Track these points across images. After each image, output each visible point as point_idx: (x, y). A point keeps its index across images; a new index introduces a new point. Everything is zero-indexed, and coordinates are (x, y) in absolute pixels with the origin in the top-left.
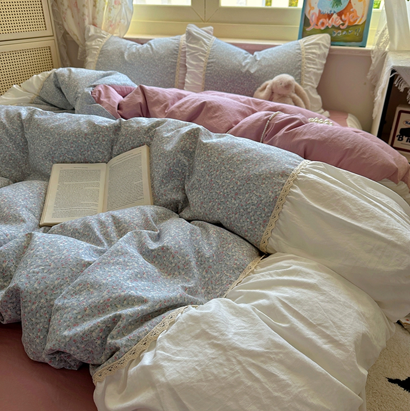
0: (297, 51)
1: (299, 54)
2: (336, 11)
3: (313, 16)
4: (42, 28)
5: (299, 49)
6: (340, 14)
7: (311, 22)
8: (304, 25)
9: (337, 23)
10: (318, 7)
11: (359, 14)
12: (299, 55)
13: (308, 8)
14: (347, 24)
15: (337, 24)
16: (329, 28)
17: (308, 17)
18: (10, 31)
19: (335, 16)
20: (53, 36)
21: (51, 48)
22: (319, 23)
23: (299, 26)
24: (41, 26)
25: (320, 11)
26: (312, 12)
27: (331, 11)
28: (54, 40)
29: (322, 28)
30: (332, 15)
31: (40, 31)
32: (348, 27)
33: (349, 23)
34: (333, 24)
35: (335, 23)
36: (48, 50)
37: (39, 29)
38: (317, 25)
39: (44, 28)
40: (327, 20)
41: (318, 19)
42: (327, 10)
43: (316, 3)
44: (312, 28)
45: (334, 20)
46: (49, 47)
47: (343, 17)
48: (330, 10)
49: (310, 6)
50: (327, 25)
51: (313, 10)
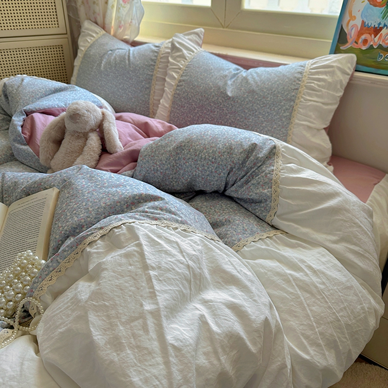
0: (296, 75)
1: (298, 79)
2: (386, 24)
3: (352, 29)
4: (54, 26)
5: (301, 73)
7: (348, 37)
8: (338, 42)
9: (387, 42)
10: (362, 16)
12: (297, 82)
13: (347, 17)
15: (387, 44)
16: (374, 48)
17: (346, 31)
18: (16, 28)
19: (385, 31)
20: (66, 34)
21: (64, 47)
22: (360, 41)
23: (331, 41)
24: (53, 23)
25: (363, 22)
26: (352, 23)
27: (380, 24)
28: (67, 38)
29: (364, 48)
30: (381, 29)
31: (51, 29)
34: (381, 43)
35: (383, 41)
36: (61, 49)
37: (51, 26)
38: (356, 42)
39: (57, 25)
40: (373, 36)
41: (360, 34)
42: (373, 22)
43: (359, 11)
44: (350, 46)
45: (382, 38)
46: (62, 45)
48: (379, 22)
49: (350, 13)
50: (372, 43)
51: (353, 20)
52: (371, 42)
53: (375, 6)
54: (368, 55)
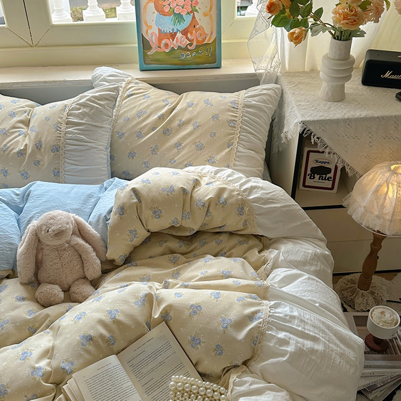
2: (179, 29)
3: (152, 36)
6: (185, 32)
7: (151, 43)
8: (143, 49)
9: (183, 43)
10: (156, 25)
11: (207, 31)
13: (144, 27)
14: (195, 43)
15: (184, 45)
16: (175, 49)
17: (147, 38)
19: (179, 35)
22: (162, 45)
25: (159, 30)
26: (150, 32)
27: (173, 30)
29: (167, 51)
30: (176, 34)
32: (197, 47)
33: (197, 42)
34: (179, 45)
35: (180, 43)
38: (159, 47)
40: (171, 39)
41: (160, 40)
42: (168, 29)
43: (153, 21)
44: (155, 51)
45: (179, 40)
47: (189, 35)
48: (172, 28)
49: (146, 24)
51: (150, 29)
52: (171, 45)
53: (165, 15)
54: (172, 56)
